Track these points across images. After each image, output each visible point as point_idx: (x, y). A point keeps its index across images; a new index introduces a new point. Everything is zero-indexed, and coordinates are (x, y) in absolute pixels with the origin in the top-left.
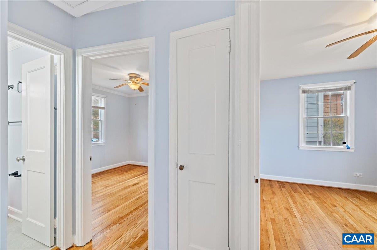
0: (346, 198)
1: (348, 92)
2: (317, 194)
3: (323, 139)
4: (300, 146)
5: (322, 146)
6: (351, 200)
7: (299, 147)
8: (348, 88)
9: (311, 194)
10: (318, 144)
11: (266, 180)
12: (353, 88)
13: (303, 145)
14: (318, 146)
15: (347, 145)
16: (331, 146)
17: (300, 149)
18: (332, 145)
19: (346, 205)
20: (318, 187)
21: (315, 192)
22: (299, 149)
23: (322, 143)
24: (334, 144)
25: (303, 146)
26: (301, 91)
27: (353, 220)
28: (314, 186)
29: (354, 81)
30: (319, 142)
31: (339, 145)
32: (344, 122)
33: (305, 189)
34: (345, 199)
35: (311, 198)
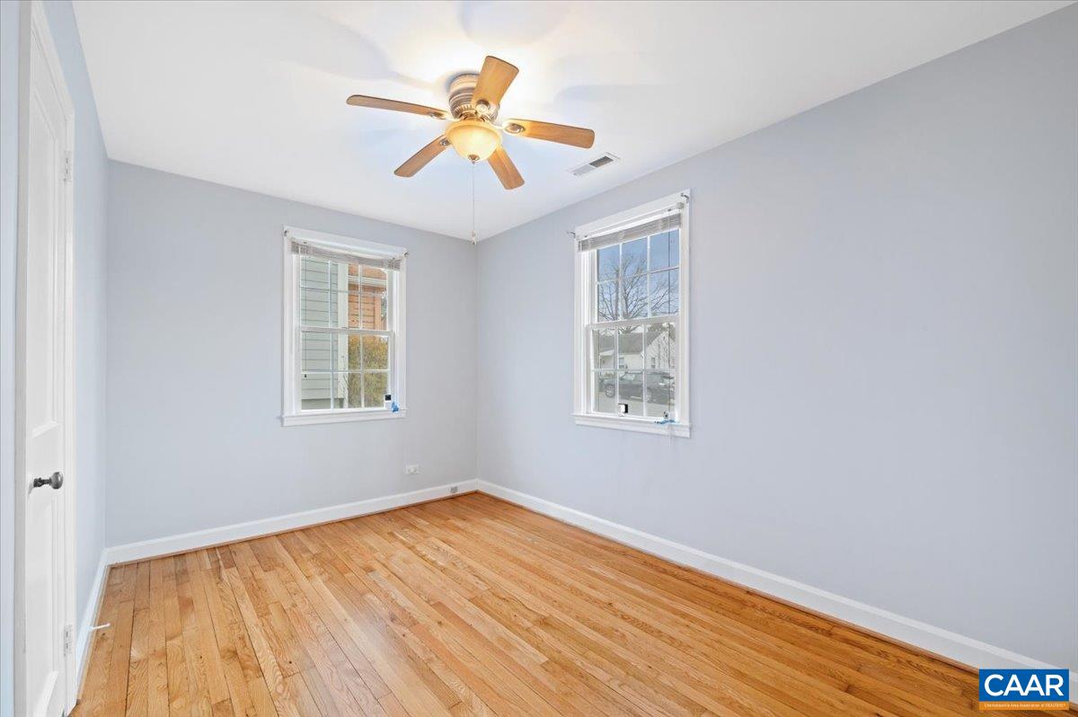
0: (391, 534)
1: (396, 273)
2: (329, 550)
3: (347, 391)
4: (286, 414)
5: (346, 409)
6: (401, 537)
7: (281, 419)
8: (394, 264)
9: (314, 556)
10: (332, 406)
11: (163, 558)
12: (403, 264)
13: (294, 409)
14: (333, 410)
15: (393, 404)
16: (363, 409)
17: (285, 424)
18: (366, 406)
19: (392, 555)
20: (331, 526)
21: (324, 546)
22: (282, 424)
23: (346, 403)
24: (368, 404)
25: (294, 413)
26: (287, 246)
27: (406, 594)
28: (324, 529)
29: (405, 250)
30: (335, 399)
31: (378, 403)
32: (387, 351)
33: (297, 547)
34: (391, 539)
35: (313, 571)
